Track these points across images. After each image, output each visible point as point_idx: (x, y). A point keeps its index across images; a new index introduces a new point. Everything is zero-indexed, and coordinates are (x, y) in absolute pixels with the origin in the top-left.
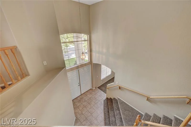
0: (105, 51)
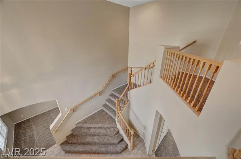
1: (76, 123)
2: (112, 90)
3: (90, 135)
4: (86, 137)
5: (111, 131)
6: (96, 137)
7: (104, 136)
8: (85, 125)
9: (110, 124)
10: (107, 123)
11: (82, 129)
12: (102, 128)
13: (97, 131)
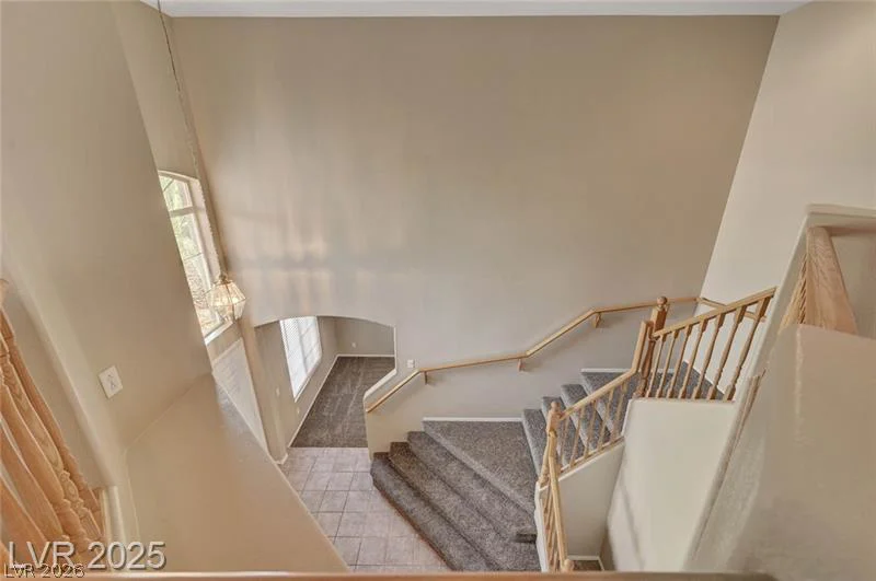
0: (318, 246)
1: (425, 419)
2: (583, 370)
3: (443, 480)
4: (431, 478)
5: (504, 514)
6: (456, 497)
7: (476, 514)
8: (444, 441)
9: (512, 486)
10: (507, 476)
11: (435, 446)
12: (484, 483)
13: (466, 482)
